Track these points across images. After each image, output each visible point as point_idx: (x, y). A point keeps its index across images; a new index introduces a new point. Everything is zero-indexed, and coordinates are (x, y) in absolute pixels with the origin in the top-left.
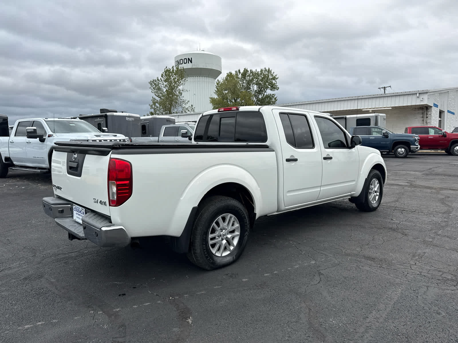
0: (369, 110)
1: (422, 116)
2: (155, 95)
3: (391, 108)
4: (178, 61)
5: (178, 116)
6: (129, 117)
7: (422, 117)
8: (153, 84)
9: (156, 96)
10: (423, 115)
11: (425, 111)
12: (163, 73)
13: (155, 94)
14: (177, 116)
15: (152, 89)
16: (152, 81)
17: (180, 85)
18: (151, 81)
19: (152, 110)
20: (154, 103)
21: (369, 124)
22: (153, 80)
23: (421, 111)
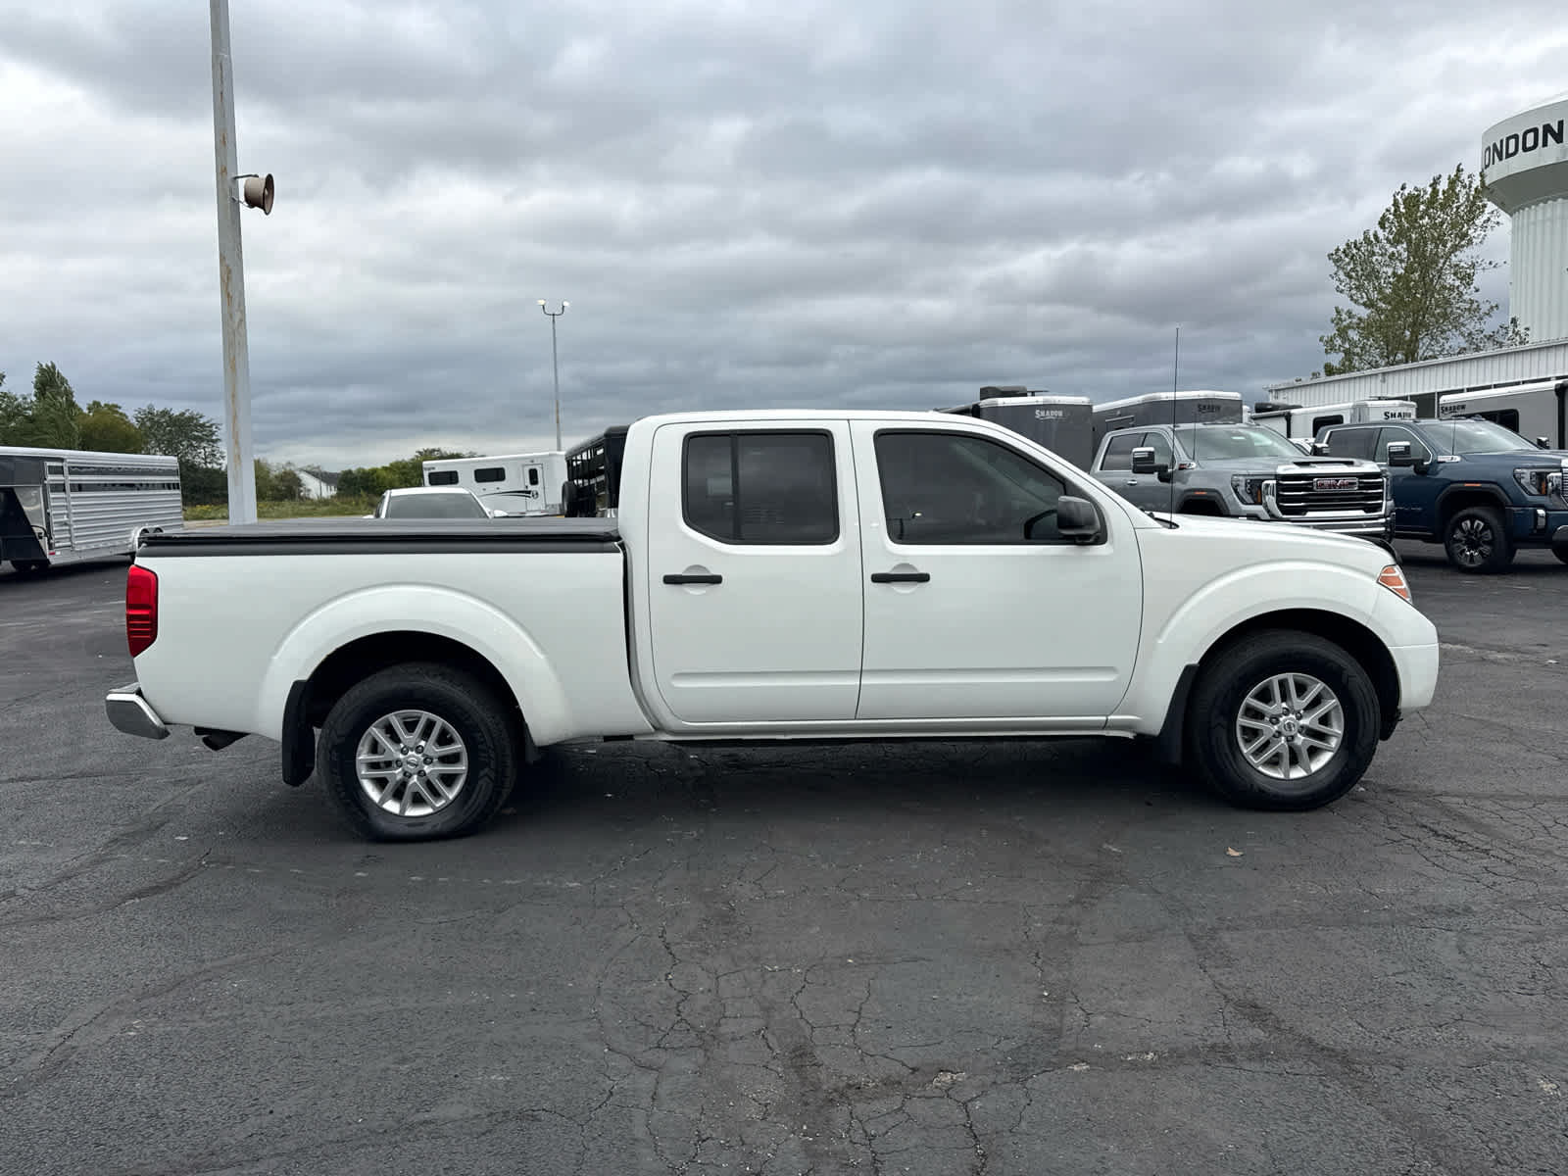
2: (1352, 299)
4: (1495, 145)
5: (1384, 374)
6: (1046, 407)
8: (1347, 260)
9: (1356, 302)
12: (1387, 210)
13: (1351, 297)
14: (1380, 377)
15: (1340, 280)
16: (1342, 247)
17: (1463, 246)
18: (1338, 250)
19: (1336, 359)
20: (1342, 333)
22: (1348, 245)
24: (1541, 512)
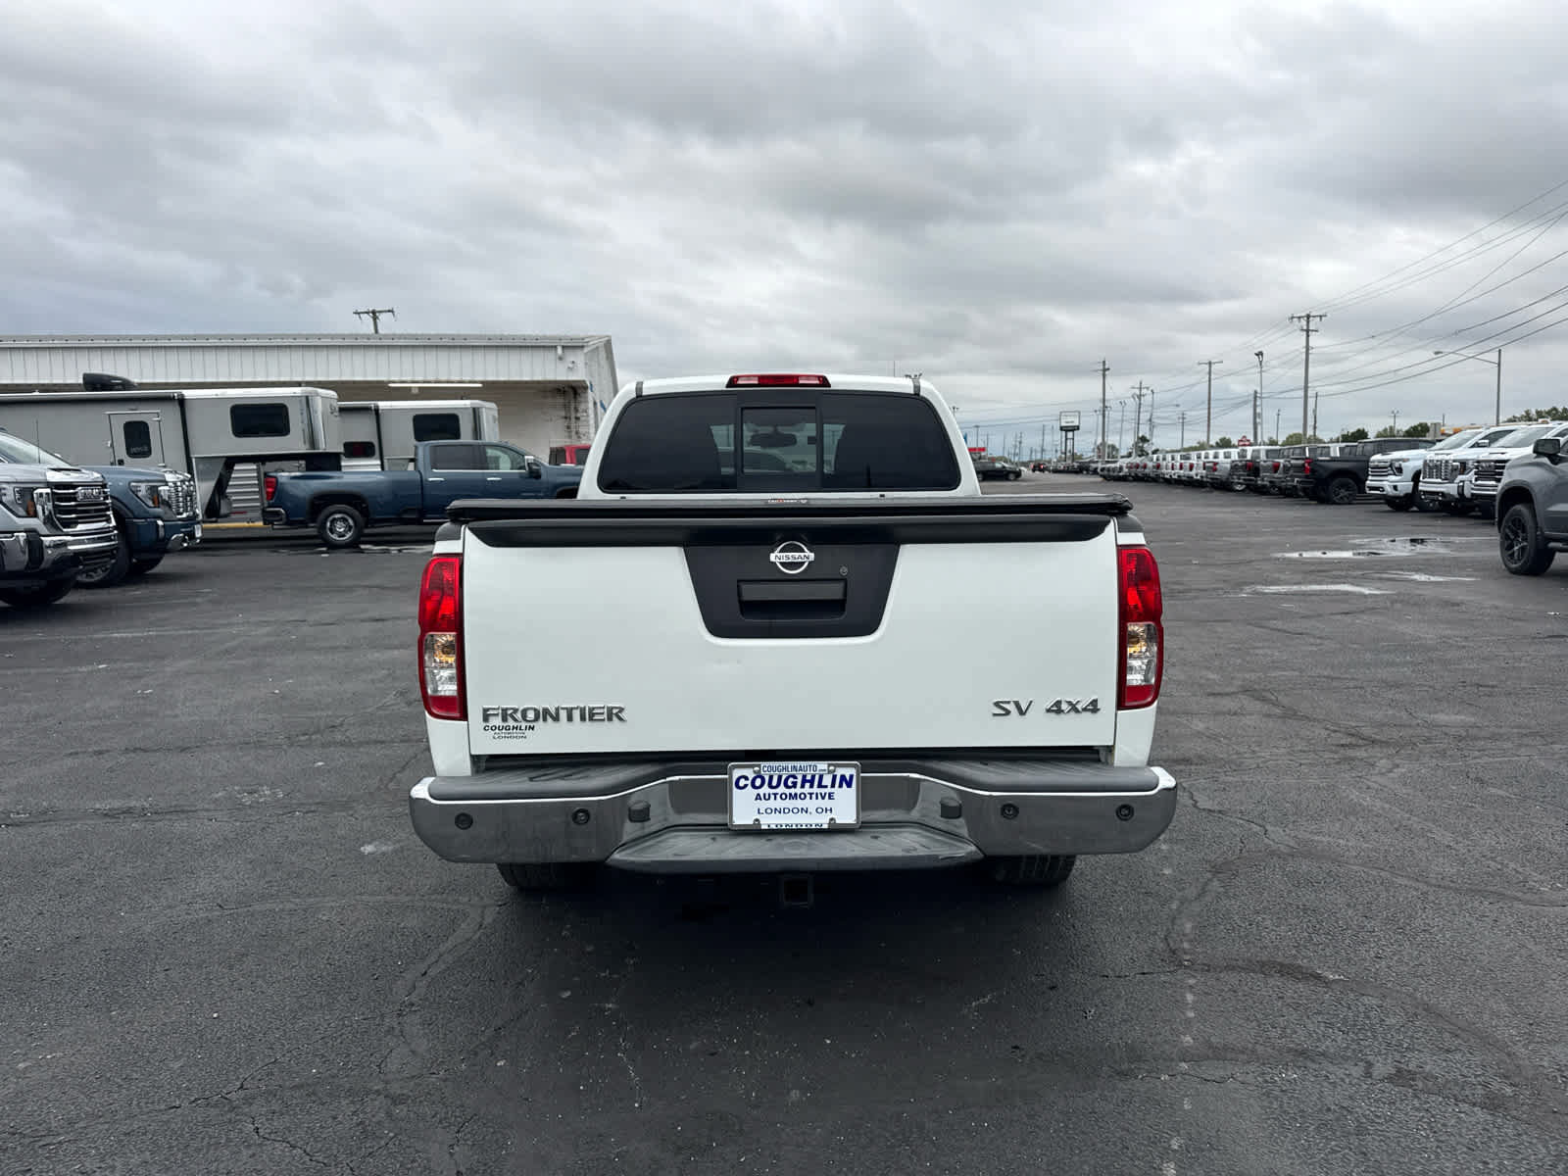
0: (410, 388)
1: (563, 414)
3: (480, 385)
7: (566, 418)
10: (566, 413)
11: (572, 401)
21: (456, 434)
23: (560, 400)
24: (160, 523)
